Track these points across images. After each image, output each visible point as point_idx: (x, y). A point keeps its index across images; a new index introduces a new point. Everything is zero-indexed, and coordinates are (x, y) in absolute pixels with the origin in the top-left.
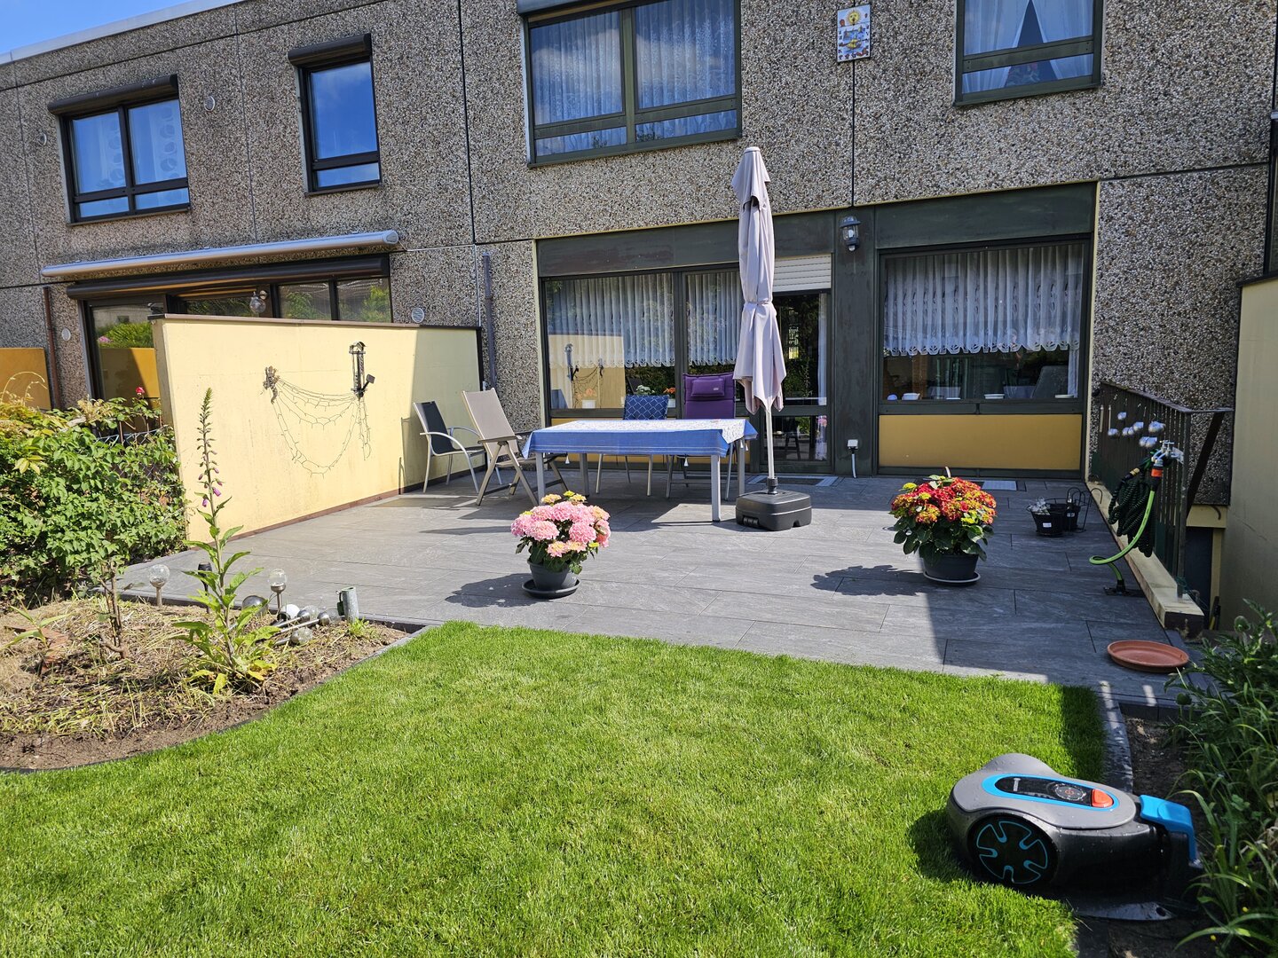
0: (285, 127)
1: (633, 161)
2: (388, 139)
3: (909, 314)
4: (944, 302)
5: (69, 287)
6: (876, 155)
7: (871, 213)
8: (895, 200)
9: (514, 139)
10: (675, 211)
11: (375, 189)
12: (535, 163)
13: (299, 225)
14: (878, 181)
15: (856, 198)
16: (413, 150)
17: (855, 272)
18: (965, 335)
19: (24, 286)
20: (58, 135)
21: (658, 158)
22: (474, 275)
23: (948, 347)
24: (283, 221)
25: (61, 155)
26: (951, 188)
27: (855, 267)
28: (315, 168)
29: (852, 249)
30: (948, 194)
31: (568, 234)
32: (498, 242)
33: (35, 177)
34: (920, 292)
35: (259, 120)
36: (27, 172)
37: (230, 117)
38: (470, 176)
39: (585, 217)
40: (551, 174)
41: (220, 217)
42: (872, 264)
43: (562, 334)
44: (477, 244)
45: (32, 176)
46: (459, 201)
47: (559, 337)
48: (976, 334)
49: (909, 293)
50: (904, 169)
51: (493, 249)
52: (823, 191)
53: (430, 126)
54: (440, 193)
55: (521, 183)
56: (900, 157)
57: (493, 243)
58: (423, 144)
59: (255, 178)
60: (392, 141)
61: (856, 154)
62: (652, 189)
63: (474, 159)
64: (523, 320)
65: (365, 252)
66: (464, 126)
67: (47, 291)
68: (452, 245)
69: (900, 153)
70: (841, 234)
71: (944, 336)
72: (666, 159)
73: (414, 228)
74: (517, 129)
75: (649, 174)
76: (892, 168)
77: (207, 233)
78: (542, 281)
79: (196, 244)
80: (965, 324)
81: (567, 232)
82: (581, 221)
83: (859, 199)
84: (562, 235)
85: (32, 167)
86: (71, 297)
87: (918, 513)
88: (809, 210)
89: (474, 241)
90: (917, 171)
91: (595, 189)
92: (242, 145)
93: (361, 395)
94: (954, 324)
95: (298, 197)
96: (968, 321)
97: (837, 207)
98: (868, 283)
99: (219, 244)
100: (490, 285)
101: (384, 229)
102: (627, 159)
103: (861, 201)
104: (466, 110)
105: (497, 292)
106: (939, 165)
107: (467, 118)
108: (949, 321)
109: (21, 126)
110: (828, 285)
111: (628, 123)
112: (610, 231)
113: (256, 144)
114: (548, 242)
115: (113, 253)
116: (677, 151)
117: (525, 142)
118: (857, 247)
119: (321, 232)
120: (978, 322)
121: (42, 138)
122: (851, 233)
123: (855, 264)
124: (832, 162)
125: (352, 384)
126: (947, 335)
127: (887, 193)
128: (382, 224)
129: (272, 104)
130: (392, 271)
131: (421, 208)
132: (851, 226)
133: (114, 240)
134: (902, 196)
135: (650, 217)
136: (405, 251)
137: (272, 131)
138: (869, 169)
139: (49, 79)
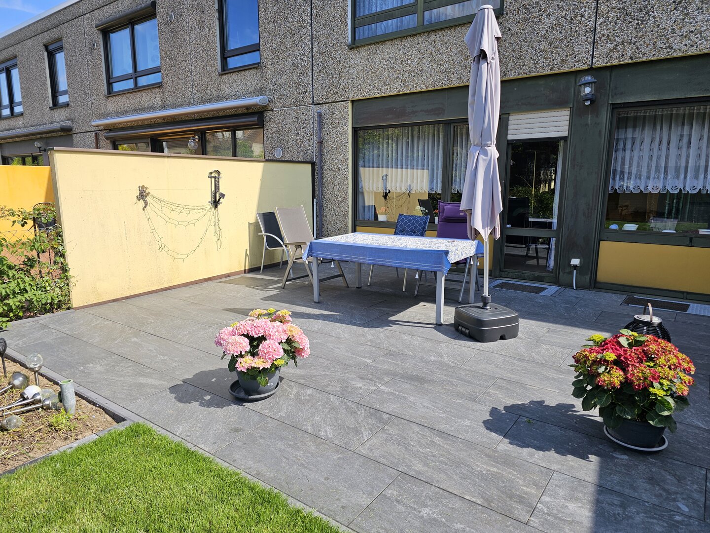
0: (209, 30)
1: (420, 39)
2: (265, 34)
3: (636, 159)
4: (668, 149)
5: (106, 133)
6: (616, 23)
7: (608, 73)
8: (630, 61)
9: (340, 28)
10: (448, 76)
11: (256, 68)
12: (354, 46)
13: (215, 94)
14: (616, 45)
15: (595, 61)
16: (279, 40)
17: (589, 122)
18: (685, 178)
19: (88, 132)
20: (101, 43)
21: (438, 36)
22: (312, 126)
23: (669, 188)
24: (207, 91)
25: (103, 55)
26: (684, 49)
27: (589, 118)
28: (225, 56)
29: (588, 103)
30: (680, 54)
31: (372, 96)
32: (327, 103)
33: (91, 68)
34: (647, 141)
35: (196, 26)
36: (88, 65)
37: (181, 26)
38: (312, 56)
39: (384, 83)
40: (363, 52)
41: (176, 89)
42: (604, 116)
43: (369, 167)
44: (315, 105)
45: (90, 68)
46: (305, 75)
47: (367, 169)
48: (696, 177)
49: (638, 142)
50: (641, 34)
51: (325, 107)
52: (567, 56)
53: (289, 23)
54: (294, 70)
55: (344, 60)
56: (638, 24)
57: (325, 103)
58: (285, 36)
59: (193, 65)
60: (267, 35)
61: (598, 23)
62: (432, 60)
63: (315, 44)
64: (341, 158)
65: (250, 111)
66: (310, 21)
67: (96, 135)
68: (300, 106)
69: (638, 20)
70: (579, 91)
71: (665, 178)
72: (444, 36)
73: (278, 94)
74: (343, 21)
75: (431, 49)
76: (630, 32)
77: (169, 100)
78: (355, 131)
79: (164, 107)
80: (687, 167)
81: (371, 94)
82: (382, 86)
83: (597, 61)
84: (369, 97)
85: (90, 62)
86: (107, 138)
87: (599, 374)
88: (554, 72)
89: (313, 102)
90: (653, 35)
91: (392, 62)
92: (187, 43)
93: (216, 206)
94: (676, 167)
95: (215, 75)
96: (690, 165)
97: (578, 69)
98: (600, 132)
99: (175, 107)
100: (321, 133)
101: (261, 95)
102: (416, 38)
103: (599, 63)
104: (311, 9)
105: (326, 138)
106: (673, 29)
107: (312, 15)
108: (672, 164)
109: (85, 39)
110: (565, 134)
111: (419, 11)
112: (401, 93)
113: (194, 42)
114: (361, 102)
115: (125, 113)
116: (452, 29)
117: (348, 30)
118: (592, 101)
119: (227, 98)
120: (699, 166)
121: (94, 45)
122: (588, 90)
123: (590, 116)
124: (576, 31)
125: (209, 198)
126: (669, 177)
127: (623, 55)
128: (259, 92)
129: (202, 15)
130: (265, 123)
131: (282, 81)
132: (587, 84)
133: (126, 105)
134: (636, 57)
135: (430, 81)
136: (272, 110)
137: (202, 33)
138: (608, 36)
139: (97, 9)
